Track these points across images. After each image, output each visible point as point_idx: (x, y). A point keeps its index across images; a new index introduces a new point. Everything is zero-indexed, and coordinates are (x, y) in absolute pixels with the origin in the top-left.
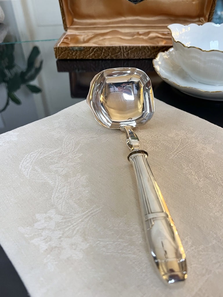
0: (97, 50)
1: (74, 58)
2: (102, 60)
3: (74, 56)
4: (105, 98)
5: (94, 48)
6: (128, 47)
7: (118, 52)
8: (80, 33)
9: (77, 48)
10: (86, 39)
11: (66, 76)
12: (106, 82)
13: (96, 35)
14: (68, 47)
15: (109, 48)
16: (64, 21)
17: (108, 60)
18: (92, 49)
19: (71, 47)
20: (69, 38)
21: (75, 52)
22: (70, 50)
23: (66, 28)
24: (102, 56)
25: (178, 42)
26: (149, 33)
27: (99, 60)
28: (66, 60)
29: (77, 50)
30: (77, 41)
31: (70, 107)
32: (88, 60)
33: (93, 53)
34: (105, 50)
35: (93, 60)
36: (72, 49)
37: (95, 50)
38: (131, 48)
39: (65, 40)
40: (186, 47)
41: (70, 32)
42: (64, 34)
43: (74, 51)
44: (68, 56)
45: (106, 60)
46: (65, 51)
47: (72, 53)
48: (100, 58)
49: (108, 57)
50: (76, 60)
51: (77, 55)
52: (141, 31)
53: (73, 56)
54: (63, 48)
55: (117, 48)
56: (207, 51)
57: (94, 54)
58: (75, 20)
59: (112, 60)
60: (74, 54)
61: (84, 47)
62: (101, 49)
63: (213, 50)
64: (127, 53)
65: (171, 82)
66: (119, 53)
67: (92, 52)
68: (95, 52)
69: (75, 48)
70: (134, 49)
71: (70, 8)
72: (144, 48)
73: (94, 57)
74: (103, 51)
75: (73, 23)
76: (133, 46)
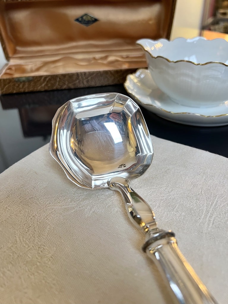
0: (50, 80)
1: (22, 90)
2: (57, 90)
3: (22, 88)
4: (78, 144)
5: (46, 77)
6: (87, 73)
7: (76, 80)
8: (26, 63)
9: (24, 79)
10: (34, 69)
11: (14, 113)
12: (76, 117)
13: (46, 64)
14: (13, 78)
15: (64, 76)
16: (4, 49)
17: (65, 89)
18: (43, 78)
19: (17, 78)
20: (13, 68)
21: (23, 83)
22: (15, 81)
23: (8, 58)
24: (57, 86)
25: (158, 57)
26: (106, 57)
27: (53, 91)
28: (11, 94)
29: (24, 82)
30: (24, 71)
31: (23, 159)
32: (40, 92)
33: (45, 83)
34: (60, 78)
35: (46, 91)
36: (18, 81)
37: (47, 79)
38: (91, 74)
39: (8, 71)
40: (172, 62)
41: (13, 62)
42: (6, 65)
43: (21, 83)
44: (14, 89)
45: (62, 90)
46: (9, 83)
47: (19, 85)
48: (55, 88)
49: (65, 87)
50: (25, 93)
51: (24, 87)
52: (98, 56)
53: (20, 88)
54: (7, 79)
55: (74, 75)
56: (202, 65)
57: (46, 85)
58: (19, 48)
59: (69, 90)
60: (21, 86)
61: (33, 77)
62: (54, 77)
63: (210, 63)
64: (86, 79)
65: (158, 109)
66: (78, 81)
67: (43, 82)
68: (47, 82)
69: (21, 78)
70: (95, 74)
71: (9, 34)
72: (106, 72)
73: (46, 88)
74: (58, 79)
75: (15, 52)
76: (94, 72)
